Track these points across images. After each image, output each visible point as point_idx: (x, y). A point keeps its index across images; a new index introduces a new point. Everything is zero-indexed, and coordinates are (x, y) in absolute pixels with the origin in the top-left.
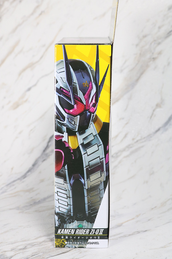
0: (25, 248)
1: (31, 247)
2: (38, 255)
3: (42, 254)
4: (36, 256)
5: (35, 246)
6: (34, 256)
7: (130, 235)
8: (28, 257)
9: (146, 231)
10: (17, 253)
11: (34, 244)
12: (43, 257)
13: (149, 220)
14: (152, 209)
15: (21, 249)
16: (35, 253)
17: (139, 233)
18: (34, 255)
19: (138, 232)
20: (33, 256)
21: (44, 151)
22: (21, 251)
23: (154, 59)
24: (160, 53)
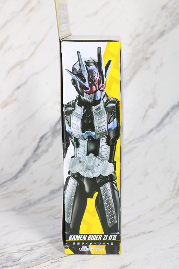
0: (32, 250)
1: (38, 248)
2: (47, 256)
3: (50, 255)
4: (45, 257)
5: (41, 247)
6: (43, 258)
7: (135, 236)
8: (37, 258)
9: (151, 232)
10: (25, 254)
11: (40, 245)
12: (53, 258)
13: (151, 221)
14: (152, 210)
15: (28, 251)
16: (44, 254)
17: (144, 234)
18: (43, 256)
19: (143, 232)
20: (41, 257)
21: (35, 151)
22: (29, 252)
23: (147, 59)
24: (153, 53)
